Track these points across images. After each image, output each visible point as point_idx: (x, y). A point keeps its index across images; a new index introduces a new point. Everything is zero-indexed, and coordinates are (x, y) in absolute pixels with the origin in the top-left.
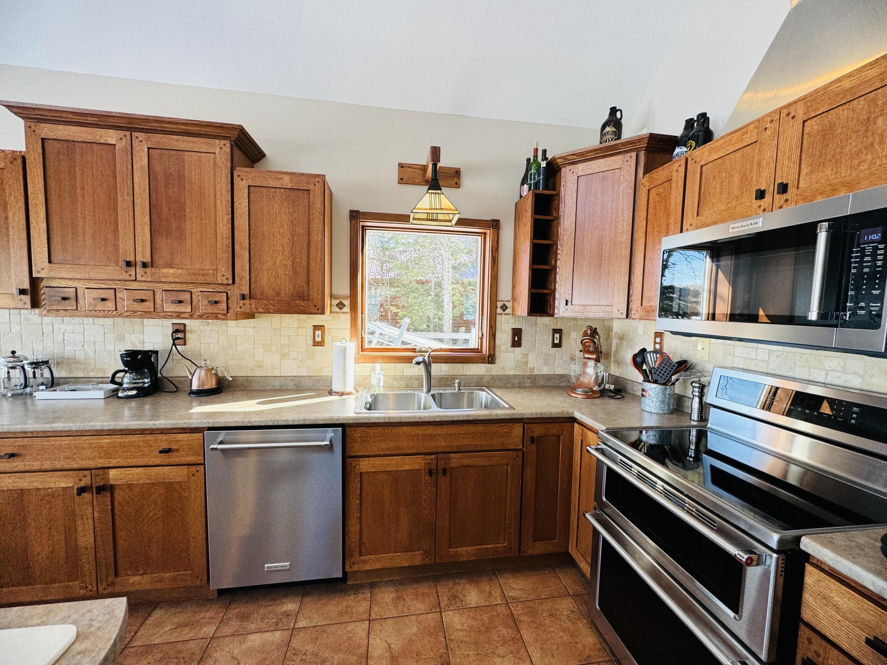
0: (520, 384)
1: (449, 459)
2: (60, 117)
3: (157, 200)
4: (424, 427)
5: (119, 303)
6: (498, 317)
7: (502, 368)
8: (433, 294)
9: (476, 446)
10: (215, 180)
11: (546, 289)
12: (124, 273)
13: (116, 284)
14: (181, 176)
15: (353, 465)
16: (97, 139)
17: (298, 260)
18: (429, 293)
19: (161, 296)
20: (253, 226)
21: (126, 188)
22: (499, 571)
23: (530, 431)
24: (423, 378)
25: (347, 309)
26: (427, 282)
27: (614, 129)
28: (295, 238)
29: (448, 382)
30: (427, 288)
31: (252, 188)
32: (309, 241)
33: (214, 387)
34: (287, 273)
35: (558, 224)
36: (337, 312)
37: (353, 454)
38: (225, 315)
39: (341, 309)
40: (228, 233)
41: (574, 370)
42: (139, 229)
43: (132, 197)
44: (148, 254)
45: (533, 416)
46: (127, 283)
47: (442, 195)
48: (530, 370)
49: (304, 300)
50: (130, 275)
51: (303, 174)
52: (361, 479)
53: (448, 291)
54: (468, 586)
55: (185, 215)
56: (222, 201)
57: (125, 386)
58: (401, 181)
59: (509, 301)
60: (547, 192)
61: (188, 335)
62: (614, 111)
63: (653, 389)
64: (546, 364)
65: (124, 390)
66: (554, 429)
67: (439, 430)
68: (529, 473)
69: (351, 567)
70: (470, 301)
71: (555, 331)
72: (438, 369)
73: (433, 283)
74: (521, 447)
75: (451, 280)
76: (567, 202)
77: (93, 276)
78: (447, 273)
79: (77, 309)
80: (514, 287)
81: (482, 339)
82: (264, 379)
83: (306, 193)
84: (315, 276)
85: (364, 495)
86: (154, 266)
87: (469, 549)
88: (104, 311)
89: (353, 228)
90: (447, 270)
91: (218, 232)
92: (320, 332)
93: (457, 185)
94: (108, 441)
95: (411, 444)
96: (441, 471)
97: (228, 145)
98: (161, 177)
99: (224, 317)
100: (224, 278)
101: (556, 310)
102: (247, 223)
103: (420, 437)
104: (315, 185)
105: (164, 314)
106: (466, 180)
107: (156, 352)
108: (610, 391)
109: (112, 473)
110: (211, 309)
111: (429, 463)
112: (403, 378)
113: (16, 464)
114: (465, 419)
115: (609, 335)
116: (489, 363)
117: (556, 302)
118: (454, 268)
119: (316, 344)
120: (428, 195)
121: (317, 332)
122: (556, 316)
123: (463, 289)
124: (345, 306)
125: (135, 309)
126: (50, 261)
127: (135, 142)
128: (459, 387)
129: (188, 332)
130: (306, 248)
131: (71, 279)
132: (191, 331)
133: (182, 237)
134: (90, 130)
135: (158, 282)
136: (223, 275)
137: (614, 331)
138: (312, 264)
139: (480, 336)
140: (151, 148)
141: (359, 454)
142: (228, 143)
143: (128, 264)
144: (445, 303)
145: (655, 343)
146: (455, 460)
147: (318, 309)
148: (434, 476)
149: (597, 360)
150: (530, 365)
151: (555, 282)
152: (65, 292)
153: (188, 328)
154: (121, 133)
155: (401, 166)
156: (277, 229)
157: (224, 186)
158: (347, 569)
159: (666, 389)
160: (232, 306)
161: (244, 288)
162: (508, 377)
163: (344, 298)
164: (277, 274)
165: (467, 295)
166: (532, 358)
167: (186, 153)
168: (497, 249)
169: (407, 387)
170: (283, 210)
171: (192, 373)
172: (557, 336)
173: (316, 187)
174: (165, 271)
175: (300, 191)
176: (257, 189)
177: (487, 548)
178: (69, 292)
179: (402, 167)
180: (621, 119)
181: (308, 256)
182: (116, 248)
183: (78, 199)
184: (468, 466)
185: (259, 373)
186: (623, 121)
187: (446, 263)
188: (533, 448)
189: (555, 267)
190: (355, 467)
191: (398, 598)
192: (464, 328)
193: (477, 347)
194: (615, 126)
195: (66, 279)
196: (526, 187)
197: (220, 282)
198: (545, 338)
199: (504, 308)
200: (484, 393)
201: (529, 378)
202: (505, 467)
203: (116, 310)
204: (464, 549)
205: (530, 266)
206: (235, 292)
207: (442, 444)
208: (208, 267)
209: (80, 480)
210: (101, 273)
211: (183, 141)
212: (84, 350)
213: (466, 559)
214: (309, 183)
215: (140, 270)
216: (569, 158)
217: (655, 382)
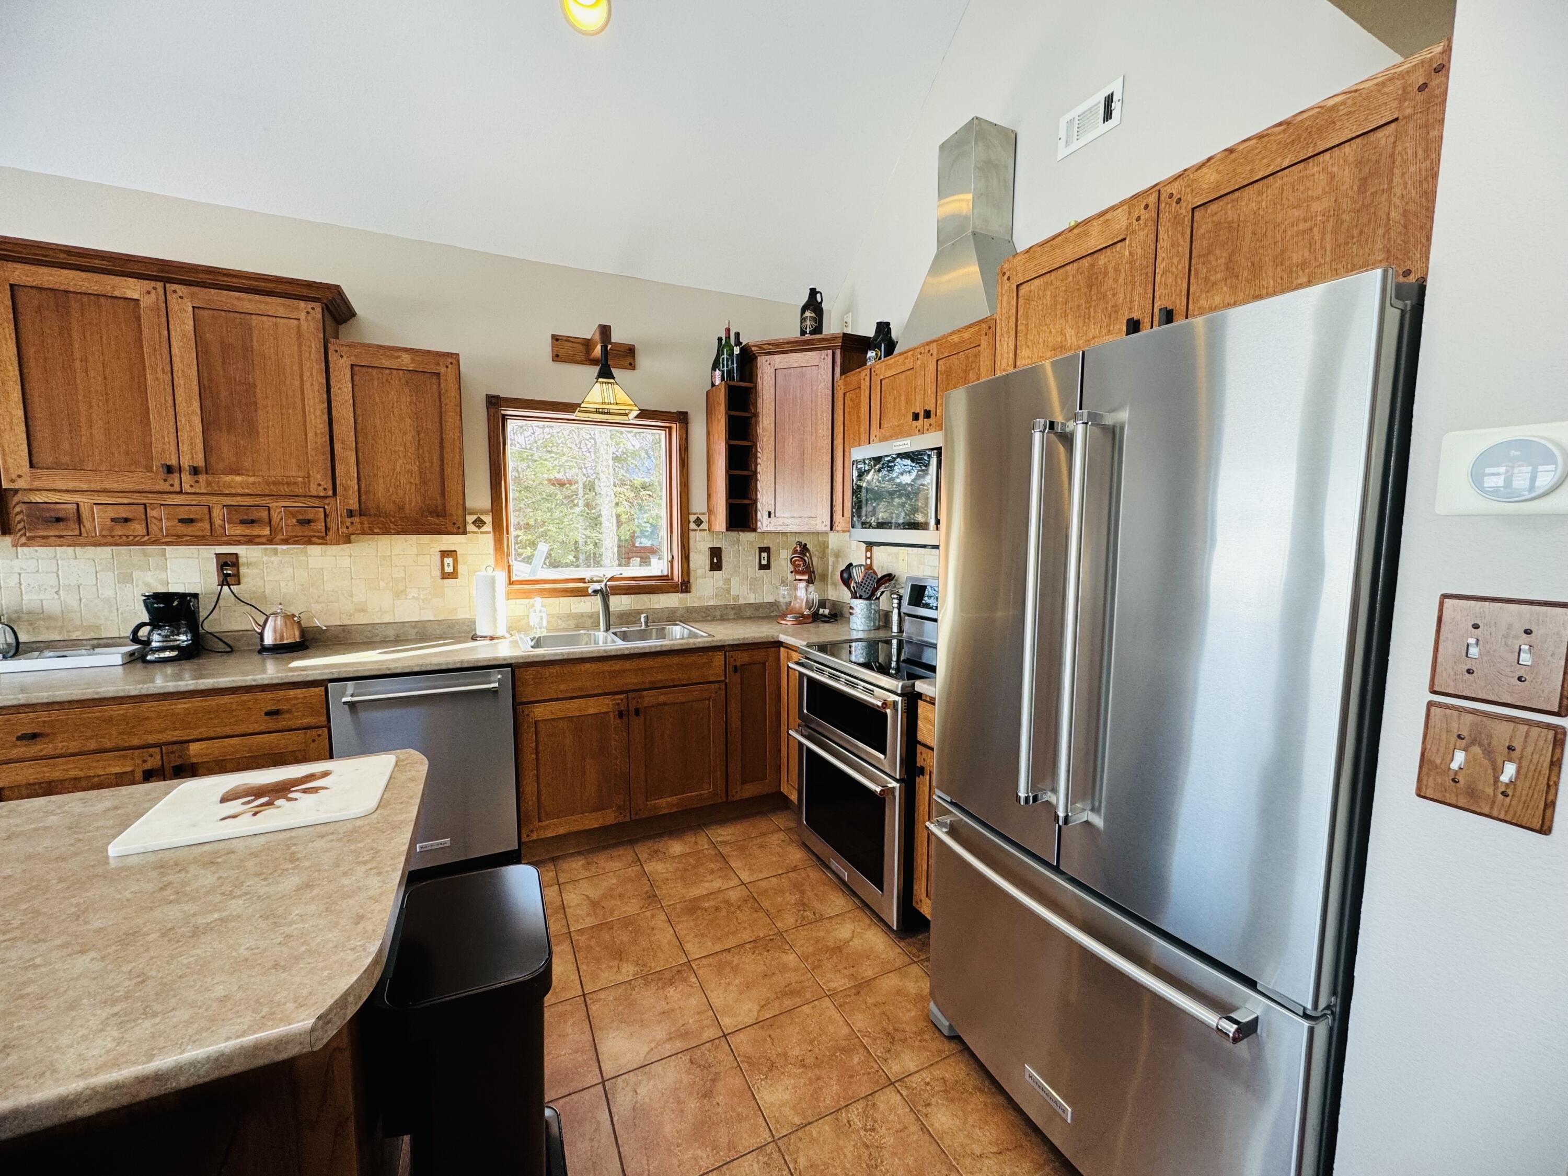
0: (722, 616)
1: (642, 697)
2: (46, 256)
3: (210, 380)
4: (611, 663)
5: (153, 526)
6: (692, 533)
7: (699, 598)
8: (581, 503)
9: (673, 680)
10: (300, 356)
11: (748, 498)
12: (162, 482)
13: (147, 498)
14: (247, 349)
15: (526, 712)
16: (108, 290)
17: (428, 464)
18: (572, 501)
19: (221, 514)
20: (361, 418)
21: (159, 362)
22: (705, 825)
23: (732, 660)
24: (599, 615)
25: (488, 527)
26: (570, 482)
27: (813, 315)
28: (422, 435)
29: (632, 618)
30: (569, 493)
31: (356, 368)
32: (442, 439)
33: (298, 640)
34: (412, 480)
35: (757, 423)
36: (473, 532)
37: (525, 700)
38: (323, 538)
39: (479, 527)
40: (322, 427)
41: (782, 595)
42: (183, 420)
43: (169, 375)
44: (201, 455)
45: (735, 643)
46: (165, 496)
47: (616, 386)
48: (734, 598)
49: (438, 516)
50: (172, 485)
51: (428, 353)
52: (536, 728)
53: (608, 499)
54: (670, 842)
55: (256, 403)
56: (312, 385)
57: (154, 644)
58: (556, 358)
59: (704, 514)
60: (742, 384)
61: (243, 570)
62: (813, 292)
63: (859, 605)
64: (753, 590)
65: (154, 651)
66: (759, 655)
67: (628, 665)
68: (734, 707)
69: (528, 836)
70: (646, 516)
71: (762, 550)
72: (619, 603)
73: (581, 485)
74: (723, 678)
75: (612, 479)
76: (765, 397)
77: (108, 485)
78: (604, 469)
79: (81, 534)
80: (709, 496)
81: (672, 562)
82: (370, 628)
83: (435, 377)
84: (452, 486)
85: (541, 748)
86: (210, 472)
87: (669, 799)
88: (127, 536)
89: (492, 418)
90: (605, 463)
91: (308, 426)
92: (451, 559)
93: (632, 366)
94: (186, 706)
95: (597, 683)
96: (632, 713)
97: (319, 310)
98: (215, 349)
99: (320, 541)
100: (321, 488)
101: (759, 524)
102: (352, 415)
103: (607, 674)
104: (447, 367)
105: (225, 538)
106: (642, 361)
107: (195, 596)
108: (825, 616)
109: (194, 748)
110: (299, 531)
111: (618, 704)
112: (570, 616)
113: (39, 747)
114: (658, 649)
115: (824, 552)
116: (682, 592)
117: (759, 514)
118: (616, 459)
119: (445, 576)
120: (597, 385)
121: (446, 559)
122: (759, 530)
123: (633, 495)
124: (485, 523)
125: (180, 533)
126: (32, 465)
127: (172, 299)
128: (646, 623)
129: (243, 565)
130: (438, 448)
131: (67, 491)
132: (248, 565)
133: (252, 430)
134: (96, 277)
135: (214, 494)
136: (319, 485)
137: (830, 547)
138: (448, 470)
139: (670, 558)
140: (198, 308)
141: (532, 699)
142: (318, 307)
143: (169, 469)
144: (603, 519)
145: (867, 558)
146: (649, 698)
147: (459, 528)
148: (625, 718)
149: (810, 581)
150: (733, 593)
151: (756, 490)
152: (59, 510)
153: (241, 560)
154: (147, 285)
155: (555, 338)
156: (395, 424)
157: (314, 367)
158: (524, 839)
159: (871, 604)
160: (333, 526)
161: (351, 502)
162: (707, 608)
163: (484, 512)
164: (398, 483)
165: (639, 504)
166: (735, 582)
167: (254, 317)
168: (686, 449)
169: (577, 627)
170: (403, 400)
171: (261, 623)
172: (764, 555)
173: (449, 370)
174: (228, 478)
175: (427, 375)
176: (364, 370)
177: (691, 796)
178: (64, 509)
179: (557, 340)
180: (821, 303)
181: (442, 459)
182: (147, 447)
183: (78, 375)
184: (665, 704)
185: (361, 619)
186: (824, 305)
187: (602, 451)
188: (737, 678)
189: (755, 473)
190: (528, 715)
191: (588, 864)
192: (638, 559)
193: (666, 574)
194: (814, 311)
195: (59, 491)
196: (718, 372)
197: (314, 493)
198: (750, 558)
199: (699, 522)
200: (678, 628)
201: (733, 609)
202: (707, 702)
203: (148, 534)
204: (664, 800)
205: (727, 472)
206: (338, 507)
207: (631, 680)
208: (294, 474)
209: (145, 761)
210: (123, 482)
211: (250, 300)
212: (59, 598)
213: (666, 811)
214: (438, 364)
215: (186, 477)
216: (765, 347)
217: (861, 597)
